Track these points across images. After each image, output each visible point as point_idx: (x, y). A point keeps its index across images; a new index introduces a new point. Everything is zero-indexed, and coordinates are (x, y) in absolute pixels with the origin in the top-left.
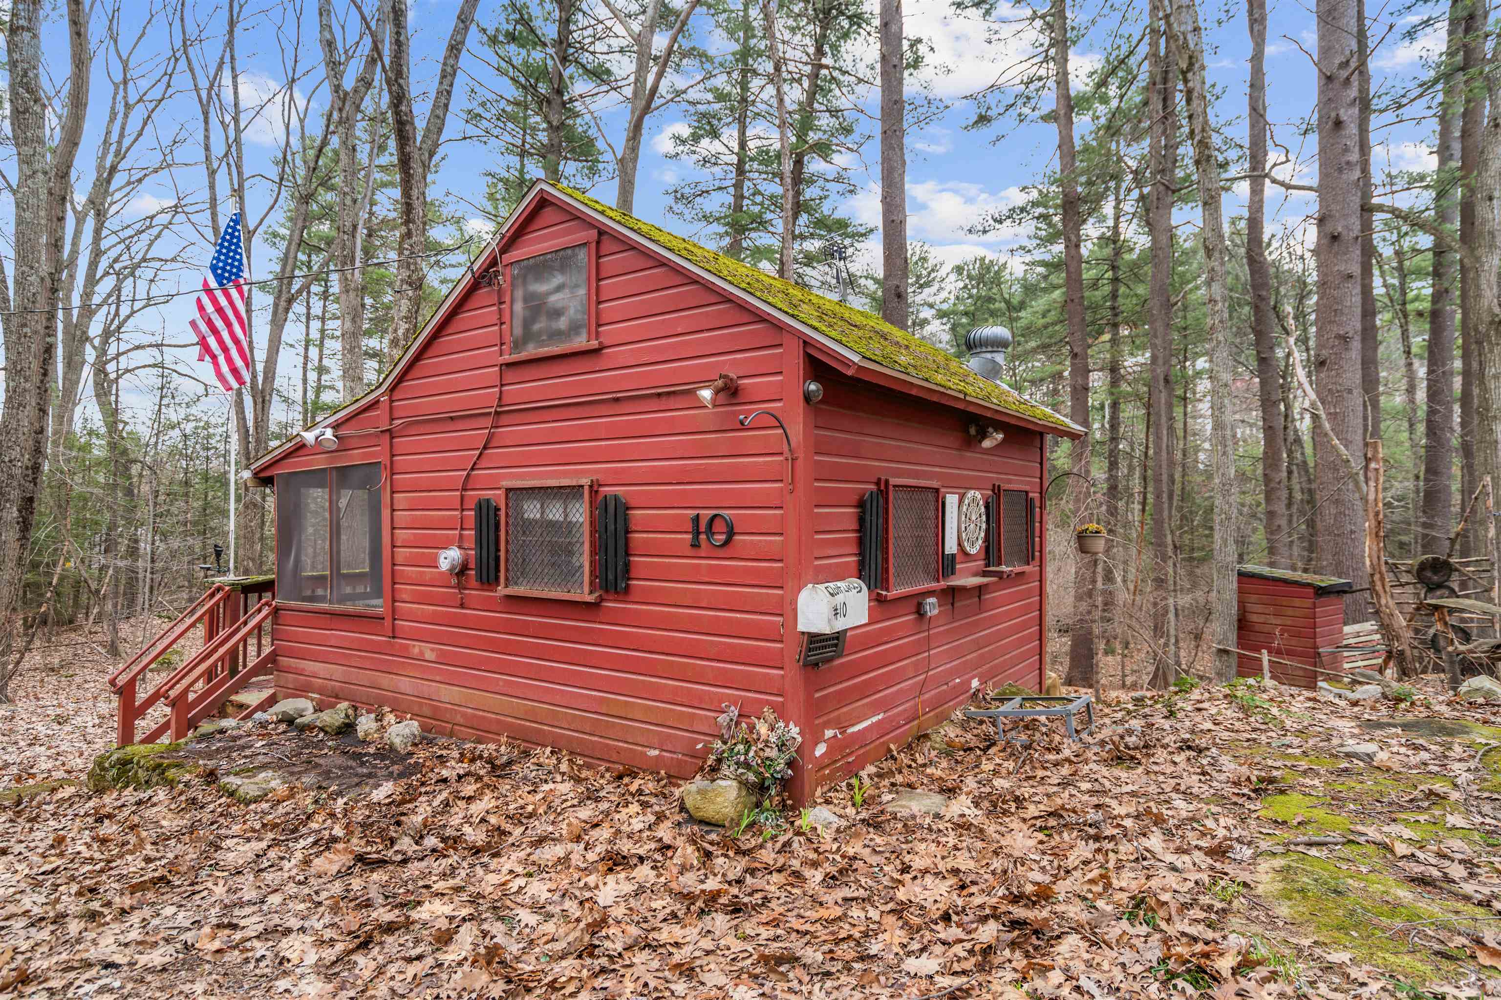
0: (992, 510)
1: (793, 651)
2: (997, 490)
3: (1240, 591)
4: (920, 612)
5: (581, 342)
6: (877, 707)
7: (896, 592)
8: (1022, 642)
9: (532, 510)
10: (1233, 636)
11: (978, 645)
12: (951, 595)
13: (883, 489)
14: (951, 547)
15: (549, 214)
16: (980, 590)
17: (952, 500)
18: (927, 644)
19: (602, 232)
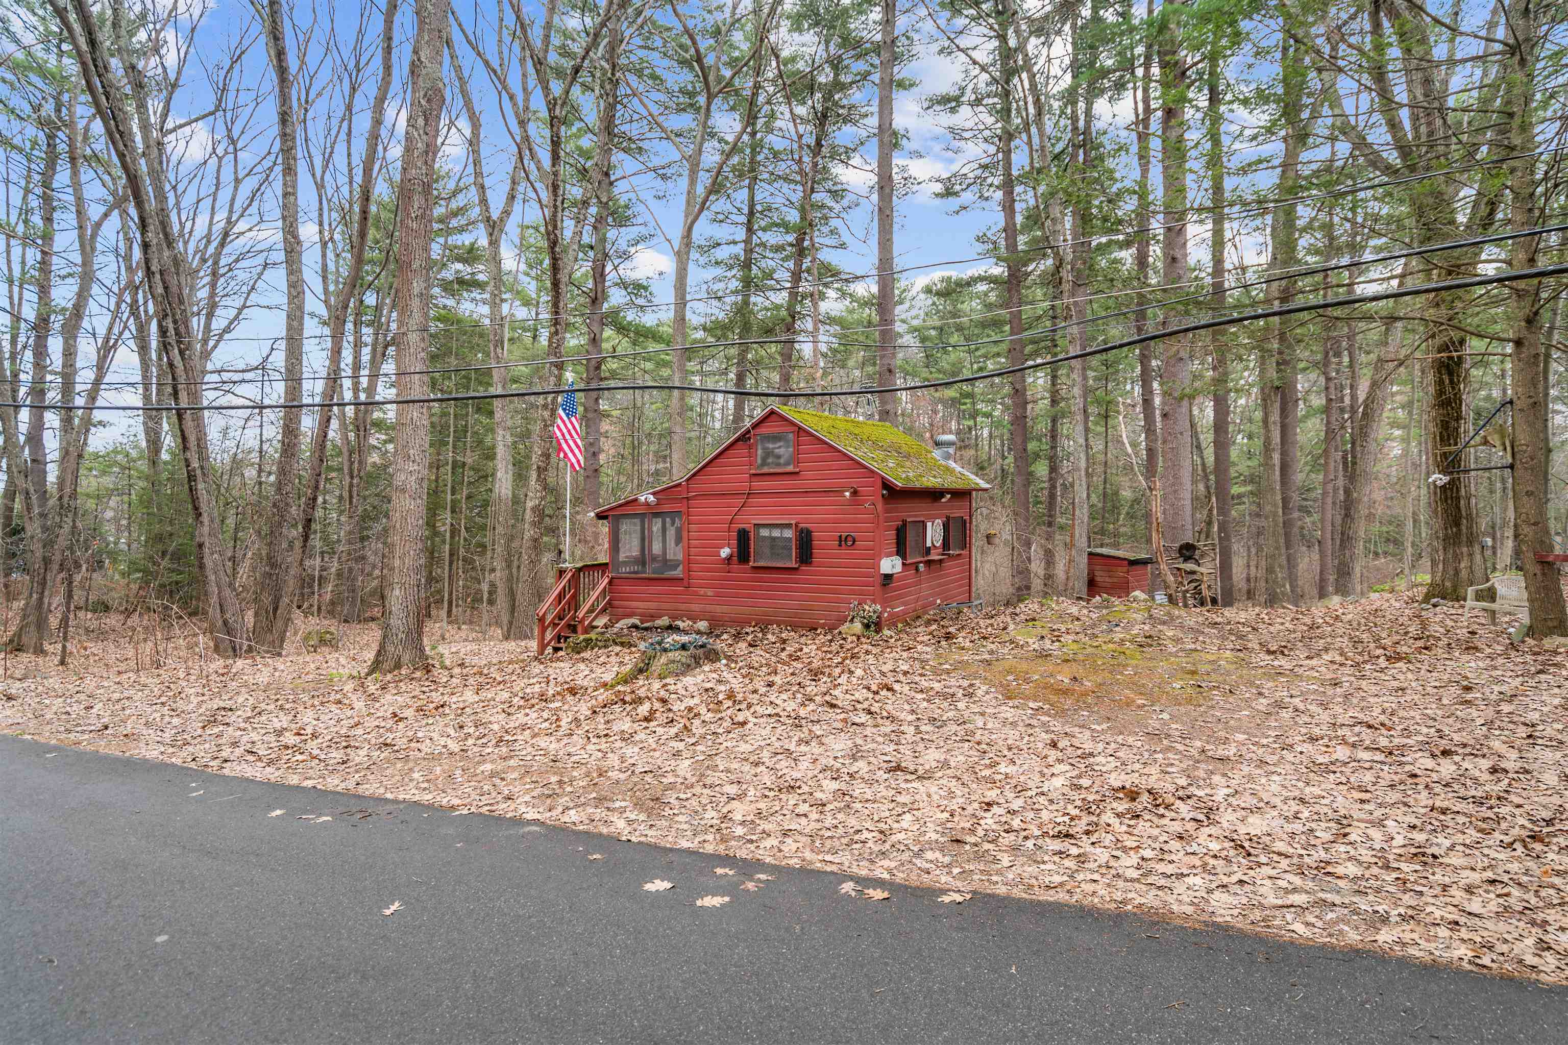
0: (946, 527)
1: (879, 580)
2: (948, 518)
3: (1089, 564)
4: (917, 569)
5: (790, 468)
6: (903, 604)
7: (909, 561)
8: (961, 586)
9: (764, 532)
10: (1085, 590)
11: (940, 585)
12: (929, 563)
13: (905, 523)
14: (929, 544)
15: (773, 417)
16: (941, 561)
17: (929, 524)
18: (920, 582)
19: (800, 428)
